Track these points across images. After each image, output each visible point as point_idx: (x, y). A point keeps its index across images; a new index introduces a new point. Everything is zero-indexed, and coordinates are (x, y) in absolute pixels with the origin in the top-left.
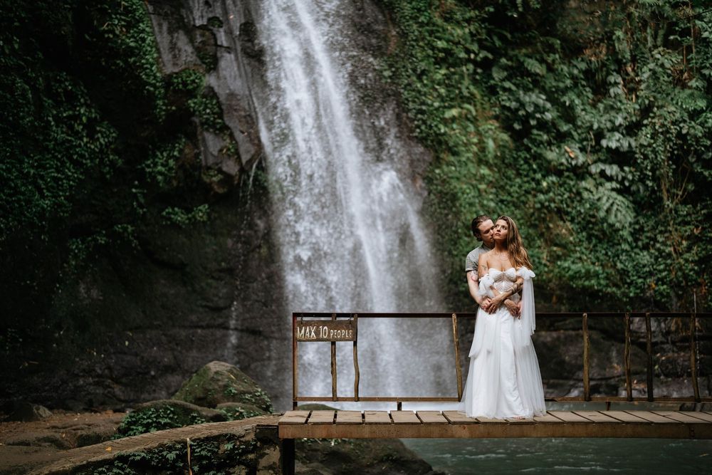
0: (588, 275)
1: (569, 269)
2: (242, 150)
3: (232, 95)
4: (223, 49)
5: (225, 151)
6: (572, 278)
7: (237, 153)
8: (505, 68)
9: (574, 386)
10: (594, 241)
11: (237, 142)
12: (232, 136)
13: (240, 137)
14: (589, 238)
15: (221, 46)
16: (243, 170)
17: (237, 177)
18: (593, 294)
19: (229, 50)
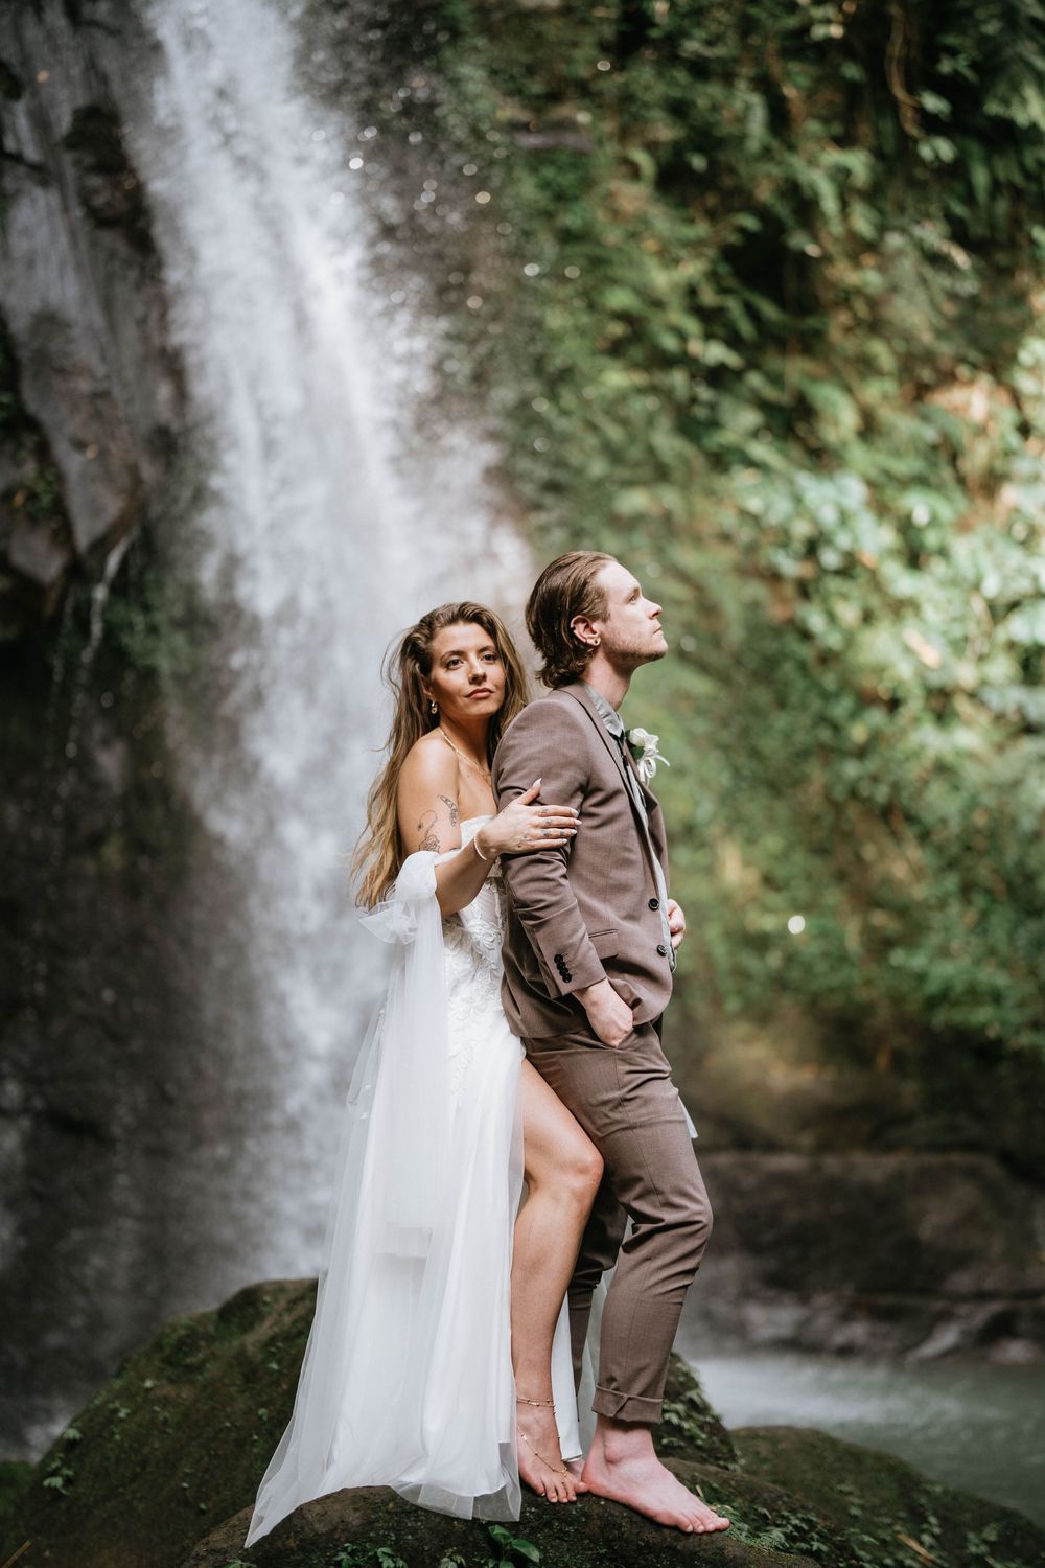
0: (974, 994)
1: (921, 977)
2: (76, 503)
3: (49, 320)
4: (22, 170)
5: (19, 499)
6: (933, 1003)
7: (59, 511)
8: (763, 405)
9: (944, 1317)
10: (980, 901)
11: (60, 478)
12: (43, 452)
13: (73, 463)
14: (967, 890)
15: (17, 158)
16: (79, 572)
17: (54, 595)
18: (987, 1051)
19: (42, 174)
